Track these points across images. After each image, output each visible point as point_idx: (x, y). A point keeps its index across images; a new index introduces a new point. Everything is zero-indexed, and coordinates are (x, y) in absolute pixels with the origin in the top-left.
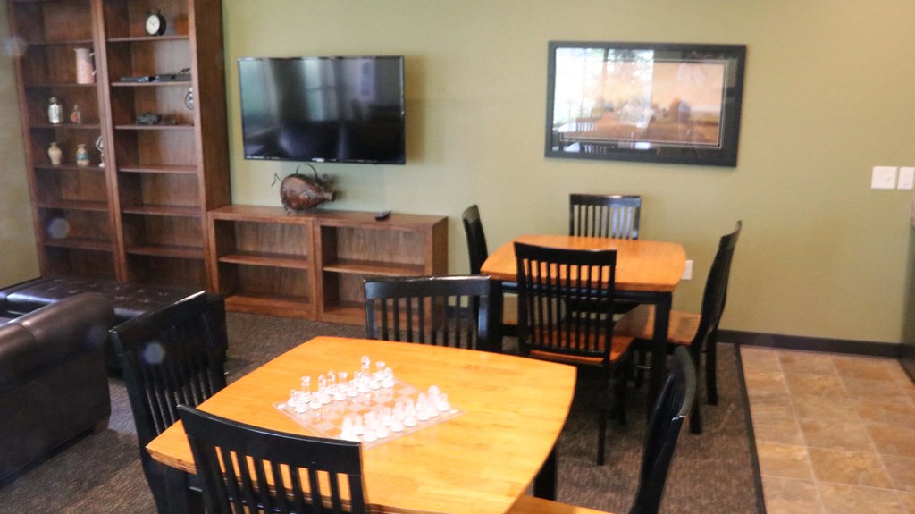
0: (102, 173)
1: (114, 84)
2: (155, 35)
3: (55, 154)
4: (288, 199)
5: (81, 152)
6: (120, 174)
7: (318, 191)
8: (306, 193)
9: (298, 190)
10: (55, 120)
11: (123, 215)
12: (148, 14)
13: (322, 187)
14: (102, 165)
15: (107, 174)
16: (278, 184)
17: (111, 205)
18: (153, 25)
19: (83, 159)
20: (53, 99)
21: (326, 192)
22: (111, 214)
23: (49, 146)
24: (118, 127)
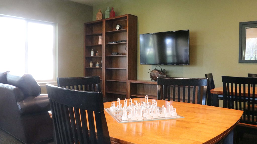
0: (102, 69)
1: (107, 44)
2: (118, 30)
3: (91, 64)
4: (152, 77)
5: (98, 64)
6: (106, 69)
7: (162, 74)
8: (158, 75)
9: (155, 74)
10: (92, 55)
11: (106, 81)
12: (117, 24)
13: (163, 73)
14: (102, 67)
15: (103, 69)
16: (150, 72)
17: (103, 78)
18: (118, 27)
19: (98, 66)
20: (92, 50)
21: (164, 75)
22: (103, 81)
23: (90, 62)
24: (107, 56)
